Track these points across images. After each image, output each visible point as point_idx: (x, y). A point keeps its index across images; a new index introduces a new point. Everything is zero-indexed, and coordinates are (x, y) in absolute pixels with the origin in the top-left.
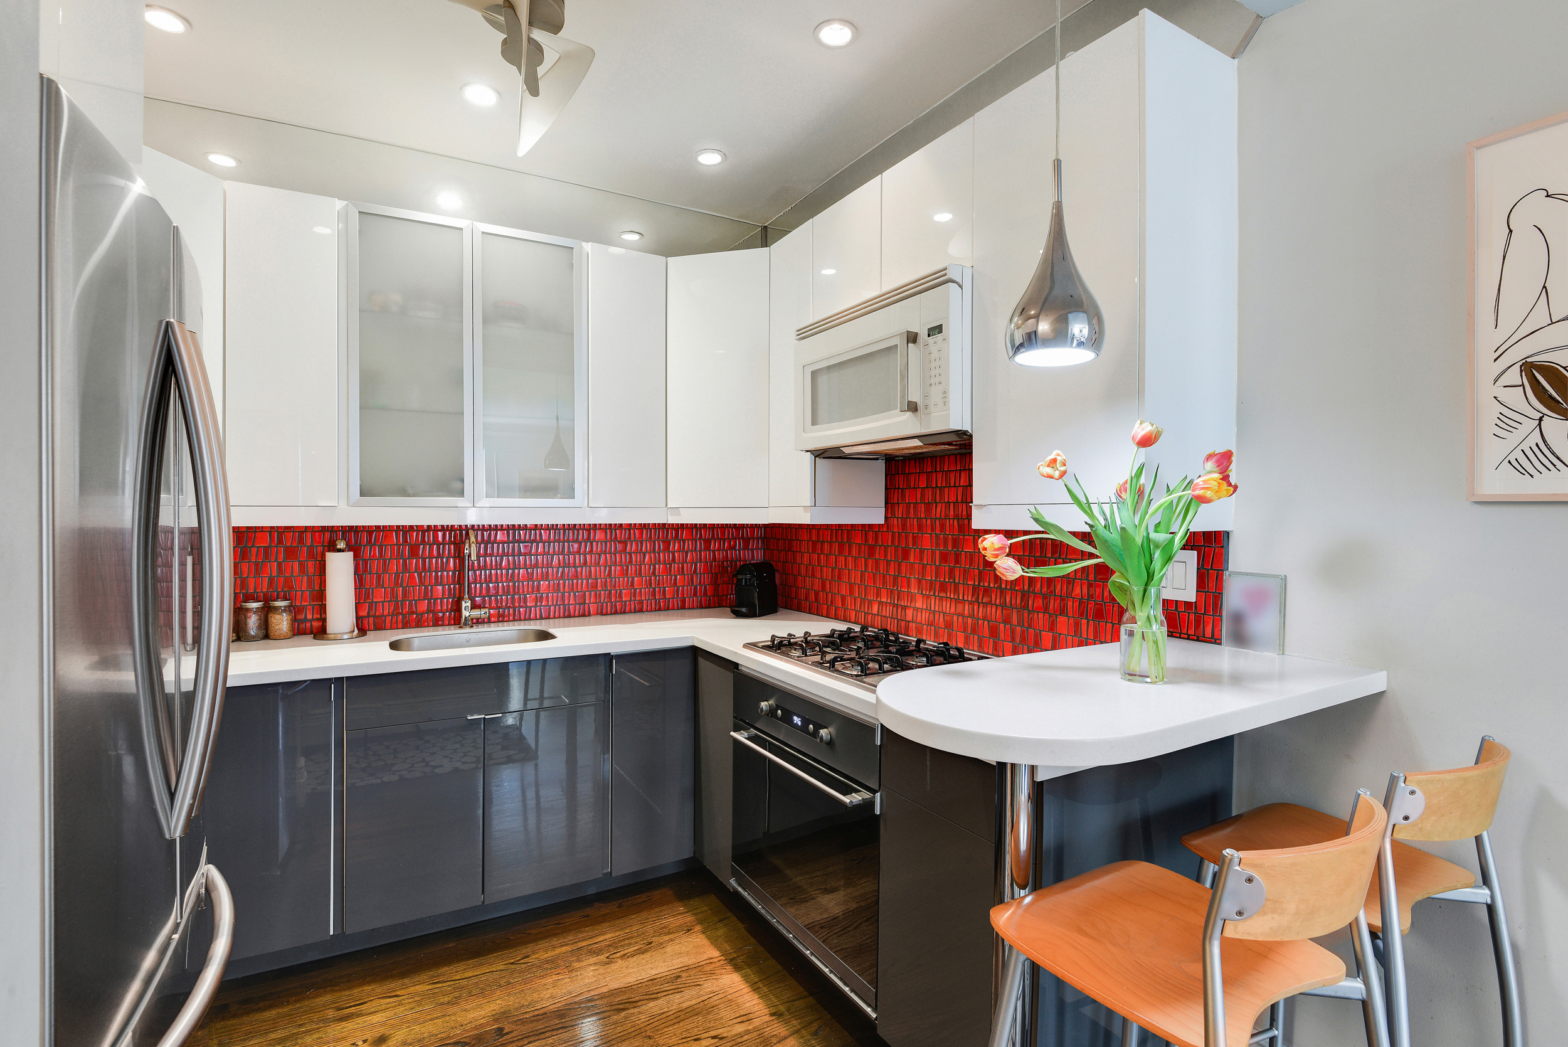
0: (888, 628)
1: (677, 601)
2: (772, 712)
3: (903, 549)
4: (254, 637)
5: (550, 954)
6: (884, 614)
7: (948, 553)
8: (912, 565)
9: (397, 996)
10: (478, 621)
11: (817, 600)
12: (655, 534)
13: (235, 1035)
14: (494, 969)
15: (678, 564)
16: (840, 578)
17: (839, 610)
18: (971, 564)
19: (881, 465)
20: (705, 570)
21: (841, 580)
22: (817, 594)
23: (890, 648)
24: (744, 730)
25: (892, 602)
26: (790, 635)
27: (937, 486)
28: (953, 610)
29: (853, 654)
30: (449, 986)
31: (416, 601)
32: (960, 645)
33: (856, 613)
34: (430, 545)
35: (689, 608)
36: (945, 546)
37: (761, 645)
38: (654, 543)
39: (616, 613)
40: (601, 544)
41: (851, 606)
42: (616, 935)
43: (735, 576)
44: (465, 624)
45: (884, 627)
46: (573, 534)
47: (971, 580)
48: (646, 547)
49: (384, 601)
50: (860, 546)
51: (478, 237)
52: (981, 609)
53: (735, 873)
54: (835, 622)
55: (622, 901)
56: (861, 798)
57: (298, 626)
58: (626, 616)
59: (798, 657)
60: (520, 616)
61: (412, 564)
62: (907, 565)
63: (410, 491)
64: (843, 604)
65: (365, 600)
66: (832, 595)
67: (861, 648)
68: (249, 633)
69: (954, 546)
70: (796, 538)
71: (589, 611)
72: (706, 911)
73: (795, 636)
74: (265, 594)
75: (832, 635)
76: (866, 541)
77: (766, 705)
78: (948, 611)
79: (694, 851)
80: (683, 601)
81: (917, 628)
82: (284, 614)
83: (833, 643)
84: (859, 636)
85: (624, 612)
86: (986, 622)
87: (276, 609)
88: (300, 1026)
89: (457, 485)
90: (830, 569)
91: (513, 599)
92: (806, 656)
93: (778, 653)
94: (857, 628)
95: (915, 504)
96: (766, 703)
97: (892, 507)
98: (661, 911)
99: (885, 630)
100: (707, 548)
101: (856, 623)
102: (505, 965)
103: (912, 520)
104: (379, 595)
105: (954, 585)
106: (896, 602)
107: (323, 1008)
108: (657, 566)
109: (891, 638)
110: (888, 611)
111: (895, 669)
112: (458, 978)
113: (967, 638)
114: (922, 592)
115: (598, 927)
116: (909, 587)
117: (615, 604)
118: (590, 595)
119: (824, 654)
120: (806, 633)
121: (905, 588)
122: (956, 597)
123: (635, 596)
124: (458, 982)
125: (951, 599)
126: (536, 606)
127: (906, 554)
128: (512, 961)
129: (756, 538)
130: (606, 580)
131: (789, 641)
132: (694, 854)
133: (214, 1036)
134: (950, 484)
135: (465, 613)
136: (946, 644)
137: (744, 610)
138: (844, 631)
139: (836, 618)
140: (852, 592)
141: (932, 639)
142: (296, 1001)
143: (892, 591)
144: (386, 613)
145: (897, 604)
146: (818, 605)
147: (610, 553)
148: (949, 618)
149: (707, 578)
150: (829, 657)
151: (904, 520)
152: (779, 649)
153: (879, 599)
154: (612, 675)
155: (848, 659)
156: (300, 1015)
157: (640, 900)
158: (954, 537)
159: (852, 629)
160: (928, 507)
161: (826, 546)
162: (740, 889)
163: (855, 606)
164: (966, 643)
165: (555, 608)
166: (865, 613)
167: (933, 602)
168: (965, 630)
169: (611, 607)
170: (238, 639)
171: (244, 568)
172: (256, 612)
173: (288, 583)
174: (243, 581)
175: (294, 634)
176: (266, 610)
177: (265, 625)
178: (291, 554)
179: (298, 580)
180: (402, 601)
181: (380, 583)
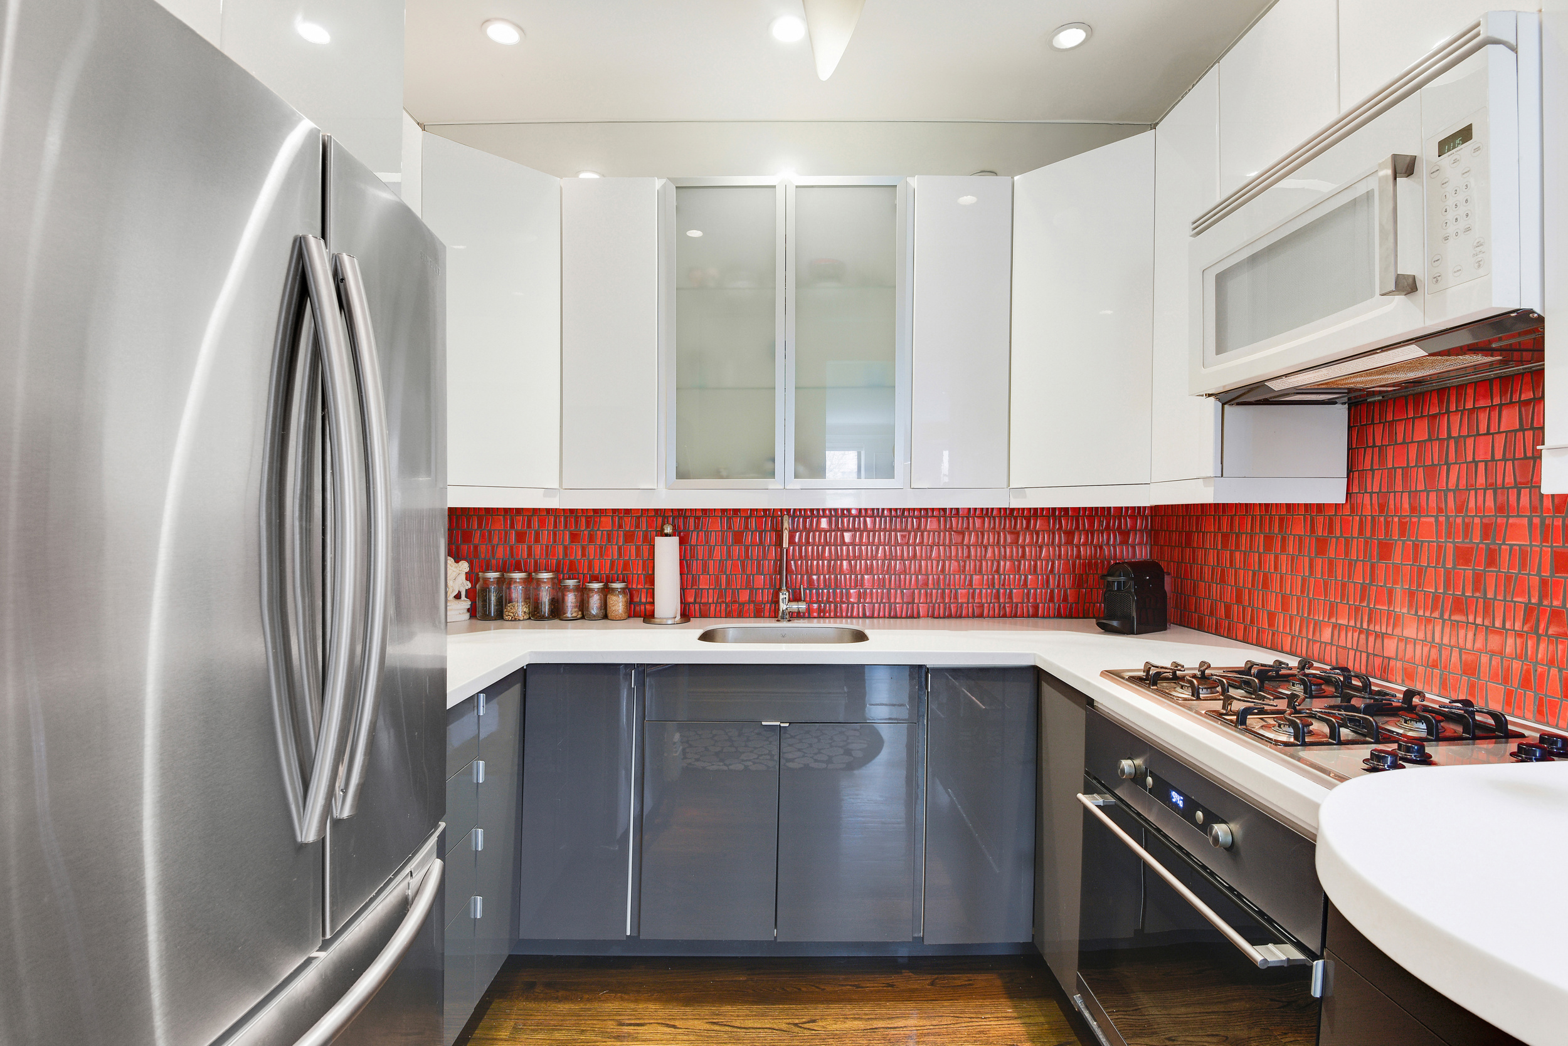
0: (1350, 666)
1: (1027, 606)
2: (1138, 778)
3: (1380, 543)
4: (594, 616)
5: (839, 1026)
6: (1342, 643)
7: (1472, 548)
8: (1397, 568)
9: (674, 1027)
10: (798, 615)
11: (1228, 616)
12: (1000, 523)
13: (529, 1022)
14: (775, 1026)
15: (1029, 561)
16: (1265, 585)
17: (1264, 632)
18: (1523, 566)
19: (1340, 414)
20: (1066, 570)
21: (1268, 588)
22: (1228, 609)
23: (1354, 702)
24: (1098, 794)
25: (1358, 625)
26: (1176, 665)
27: (1449, 436)
28: (1478, 645)
29: (1282, 704)
31: (738, 589)
32: (1496, 707)
33: (1293, 638)
34: (752, 532)
35: (1043, 617)
36: (1466, 536)
37: (1127, 675)
38: (999, 534)
39: (950, 616)
40: (934, 534)
41: (1284, 627)
42: (921, 1024)
43: (1103, 576)
44: (783, 617)
45: (1343, 664)
46: (901, 522)
47: (1522, 594)
48: (988, 539)
49: (709, 589)
50: (1301, 539)
51: (792, 191)
52: (1542, 647)
53: (1081, 989)
54: (1257, 650)
55: (936, 976)
56: (1284, 958)
57: (635, 609)
58: (964, 622)
59: (1185, 699)
60: (842, 613)
61: (735, 551)
62: (1388, 567)
63: (724, 473)
64: (1271, 625)
65: (693, 585)
66: (1253, 610)
67: (1297, 696)
68: (591, 613)
69: (1486, 535)
70: (1197, 529)
71: (918, 613)
72: (1043, 1024)
73: (1183, 667)
74: (608, 577)
75: (1247, 671)
76: (1313, 531)
77: (1130, 766)
78: (1469, 645)
79: (1033, 935)
80: (1036, 608)
81: (1405, 670)
82: (621, 596)
83: (1248, 683)
84: (1295, 675)
85: (960, 617)
86: (1554, 671)
87: (613, 590)
89: (768, 465)
90: (1251, 573)
91: (835, 593)
92: (1198, 698)
93: (1154, 691)
94: (1293, 662)
95: (1405, 471)
96: (1129, 762)
97: (1361, 477)
98: (981, 1006)
99: (1344, 670)
100: (1069, 542)
101: (1292, 653)
102: (789, 1024)
103: (1398, 496)
104: (704, 583)
105: (1484, 602)
106: (1365, 626)
107: (607, 1018)
108: (1002, 563)
109: (1356, 682)
110: (1349, 639)
111: (1362, 738)
112: (737, 1024)
113: (1509, 694)
114: (1417, 612)
115: (901, 1005)
116: (1390, 603)
117: (950, 606)
118: (920, 593)
119: (1228, 700)
120: (1203, 663)
121: (1382, 605)
122: (1487, 623)
123: (973, 597)
124: (735, 1030)
125: (1477, 625)
126: (858, 603)
127: (1385, 551)
128: (797, 1021)
129: (1139, 530)
130: (939, 577)
131: (1174, 673)
132: (1033, 940)
133: (514, 1017)
134: (1478, 430)
135: (783, 606)
136: (1467, 703)
137: (1115, 623)
138: (1270, 666)
139: (1259, 644)
140: (1285, 607)
141: (1436, 690)
142: (589, 1000)
143: (1357, 609)
144: (710, 600)
145: (1368, 630)
146: (1229, 623)
147: (944, 545)
148: (1470, 658)
149: (1068, 582)
150: (1237, 706)
151: (1383, 496)
152: (1155, 684)
153: (1333, 620)
154: (928, 692)
155: (1272, 713)
156: (586, 1018)
157: (958, 982)
158: (1486, 521)
159: (1284, 664)
160: (1431, 472)
161: (1243, 540)
162: (1087, 1014)
163: (1291, 629)
164: (1508, 703)
165: (880, 605)
166: (1309, 641)
167: (1438, 629)
168: (1506, 681)
169: (945, 609)
170: (583, 617)
171: (591, 550)
172: (596, 593)
173: (626, 565)
174: (590, 562)
175: (630, 616)
176: (606, 591)
177: (604, 606)
178: (629, 537)
179: (634, 563)
180: (726, 589)
181: (705, 570)
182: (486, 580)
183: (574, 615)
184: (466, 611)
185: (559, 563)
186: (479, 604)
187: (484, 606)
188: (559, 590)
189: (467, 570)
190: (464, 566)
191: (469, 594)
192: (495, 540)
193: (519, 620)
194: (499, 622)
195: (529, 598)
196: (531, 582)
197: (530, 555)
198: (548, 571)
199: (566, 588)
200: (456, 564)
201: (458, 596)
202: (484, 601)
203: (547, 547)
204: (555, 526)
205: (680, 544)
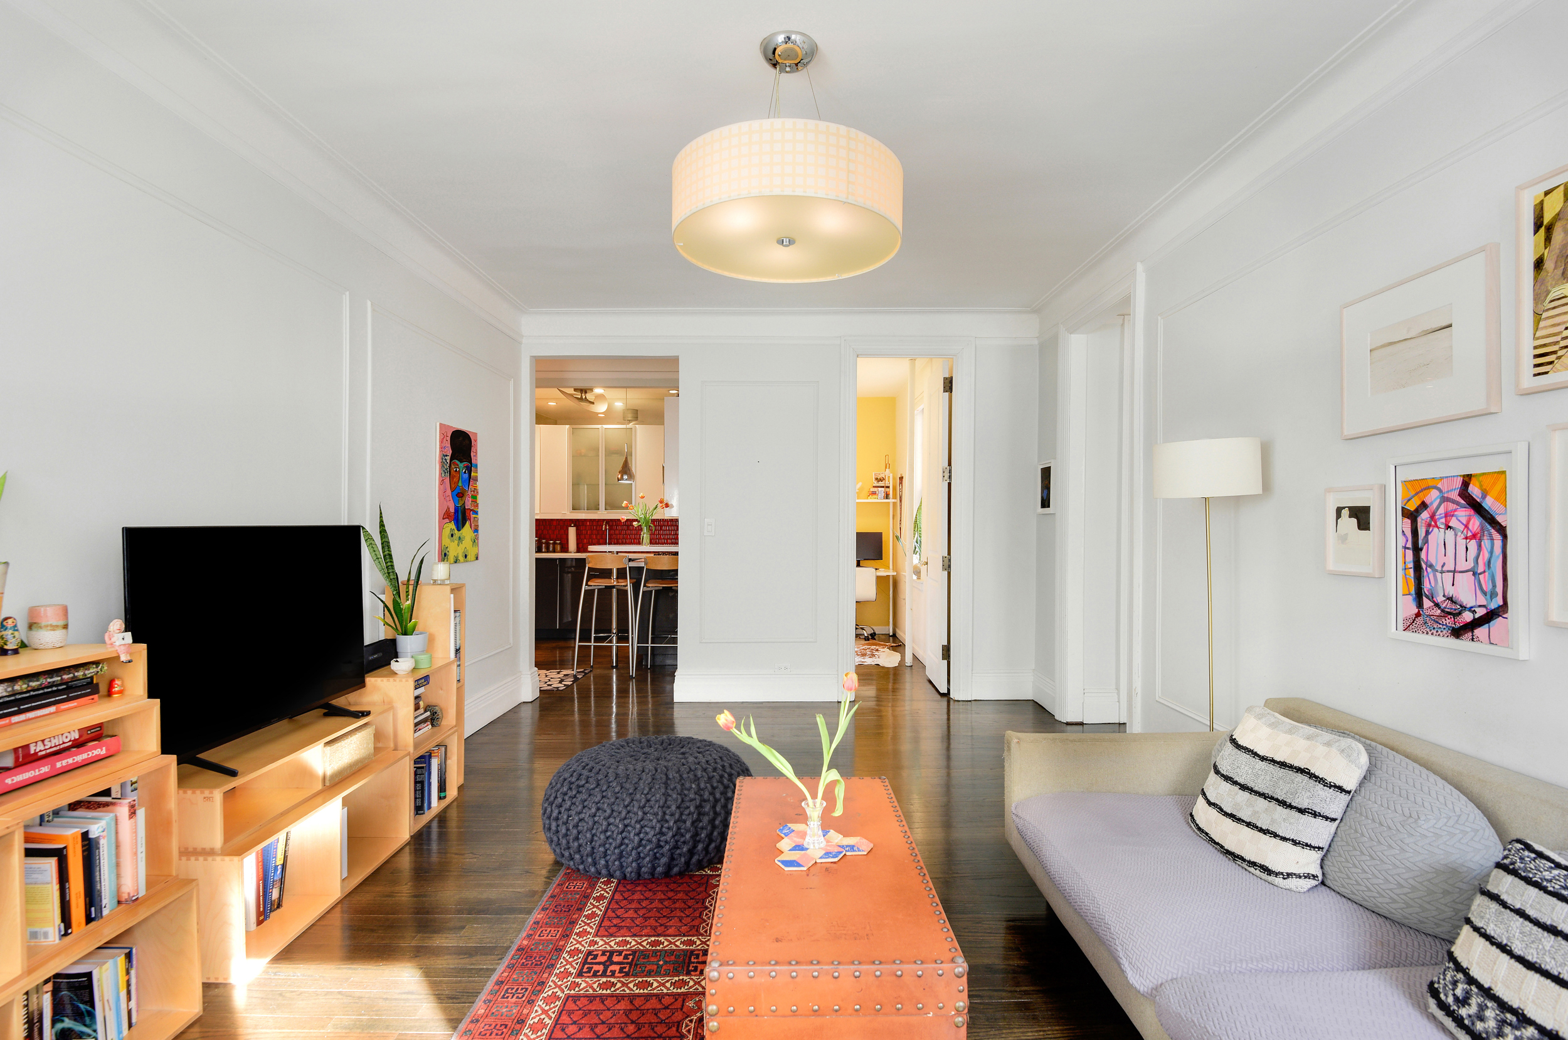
4: (551, 551)
51: (603, 429)
61: (594, 531)
63: (586, 509)
65: (581, 540)
74: (555, 539)
87: (557, 543)
89: (598, 507)
170: (548, 552)
171: (550, 531)
172: (552, 544)
174: (550, 535)
175: (562, 551)
178: (564, 527)
179: (563, 535)
183: (545, 551)
205: (577, 530)
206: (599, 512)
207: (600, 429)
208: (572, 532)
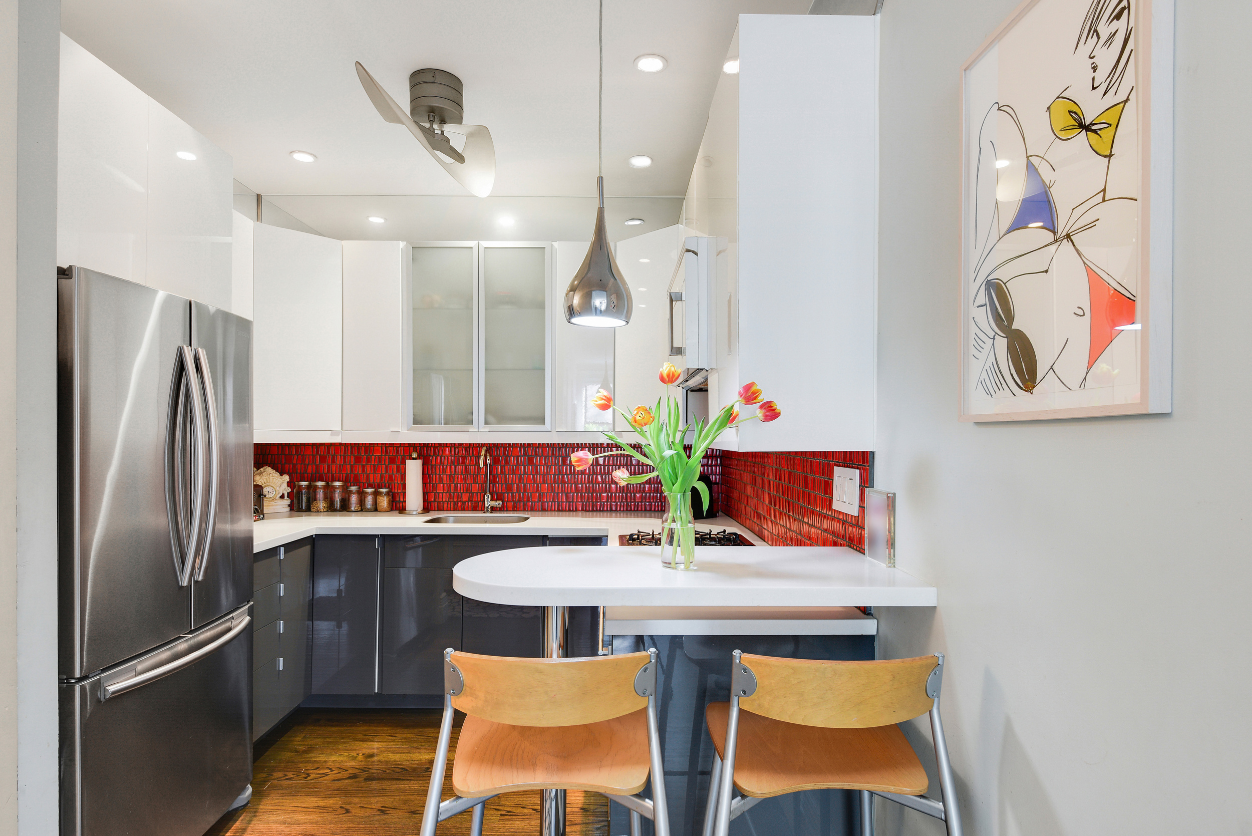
4: (368, 509)
9: (395, 737)
10: (493, 509)
30: (423, 739)
34: (471, 457)
44: (487, 511)
49: (443, 493)
51: (482, 250)
57: (392, 505)
61: (458, 468)
65: (433, 490)
68: (367, 507)
74: (379, 485)
82: (386, 497)
87: (381, 493)
88: (343, 738)
89: (470, 417)
91: (524, 495)
104: (440, 489)
135: (487, 503)
142: (350, 726)
144: (444, 502)
170: (362, 510)
171: (368, 468)
172: (371, 494)
173: (391, 478)
174: (368, 476)
175: (392, 510)
176: (376, 494)
177: (375, 503)
178: (392, 460)
179: (395, 476)
180: (454, 493)
181: (441, 480)
182: (300, 486)
183: (356, 509)
184: (287, 506)
185: (347, 476)
186: (295, 501)
187: (299, 503)
188: (346, 494)
189: (288, 480)
190: (286, 478)
191: (290, 495)
192: (307, 462)
193: (321, 512)
194: (307, 513)
195: (327, 498)
196: (329, 489)
197: (329, 471)
198: (340, 481)
199: (351, 492)
200: (281, 477)
201: (282, 497)
202: (299, 500)
203: (340, 466)
204: (345, 453)
205: (424, 464)
206: (471, 428)
207: (475, 250)
208: (414, 469)
